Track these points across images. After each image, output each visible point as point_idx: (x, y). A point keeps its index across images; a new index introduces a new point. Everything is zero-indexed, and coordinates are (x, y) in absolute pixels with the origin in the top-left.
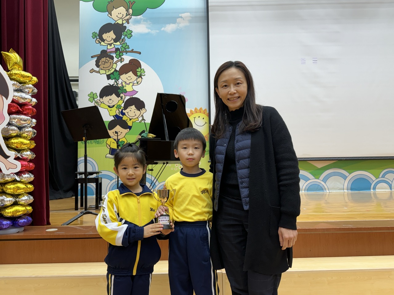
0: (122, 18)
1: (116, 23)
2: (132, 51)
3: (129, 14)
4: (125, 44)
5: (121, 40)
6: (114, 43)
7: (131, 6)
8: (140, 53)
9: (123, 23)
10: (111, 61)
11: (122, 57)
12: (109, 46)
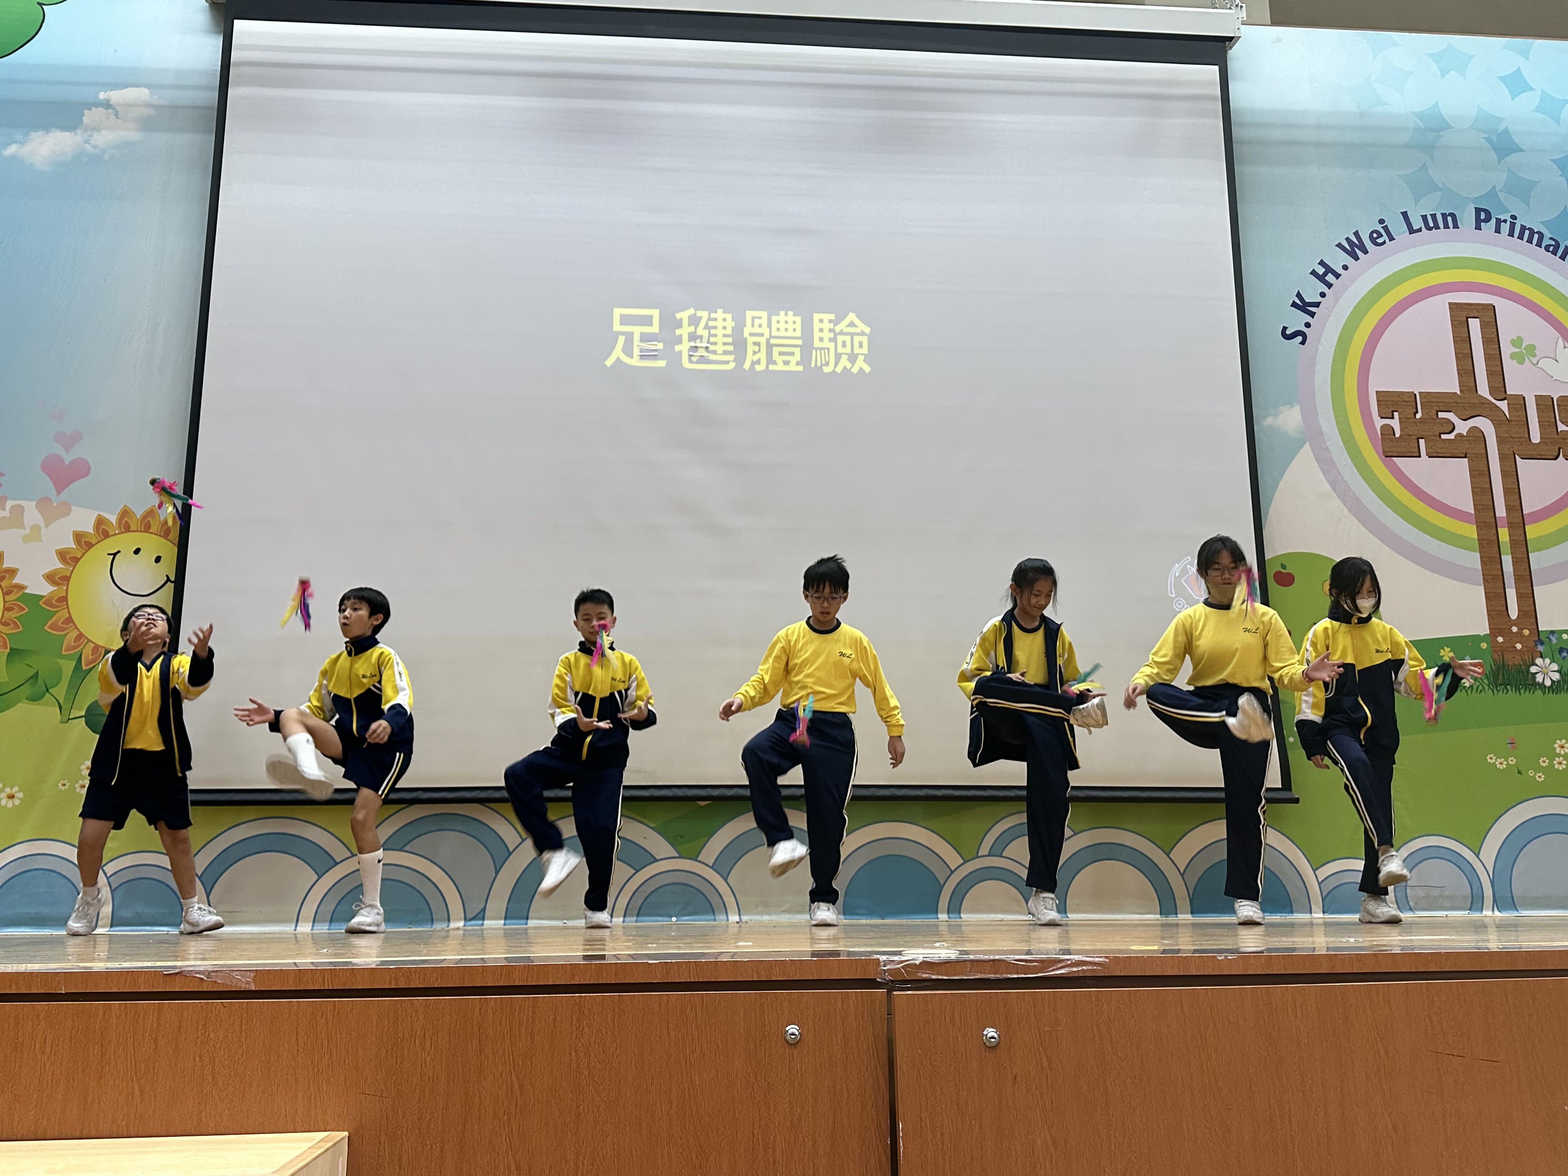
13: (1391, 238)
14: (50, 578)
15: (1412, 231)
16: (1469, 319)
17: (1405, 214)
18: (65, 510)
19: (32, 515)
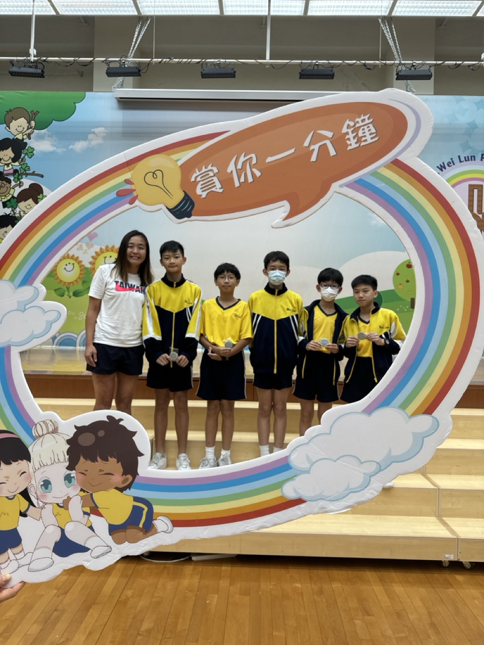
0: (23, 132)
1: (15, 138)
2: (33, 174)
3: (31, 128)
4: (25, 165)
5: (20, 159)
6: (12, 164)
7: (33, 117)
8: (42, 176)
9: (23, 138)
10: (8, 185)
11: (21, 180)
12: (6, 166)
13: (454, 164)
14: (91, 263)
15: (461, 162)
16: (475, 190)
17: (459, 157)
18: (92, 246)
19: (85, 247)
